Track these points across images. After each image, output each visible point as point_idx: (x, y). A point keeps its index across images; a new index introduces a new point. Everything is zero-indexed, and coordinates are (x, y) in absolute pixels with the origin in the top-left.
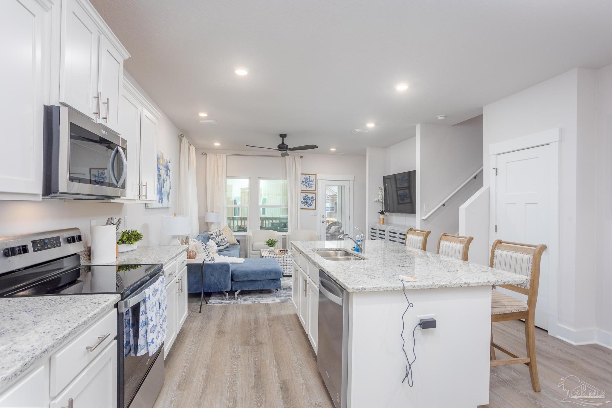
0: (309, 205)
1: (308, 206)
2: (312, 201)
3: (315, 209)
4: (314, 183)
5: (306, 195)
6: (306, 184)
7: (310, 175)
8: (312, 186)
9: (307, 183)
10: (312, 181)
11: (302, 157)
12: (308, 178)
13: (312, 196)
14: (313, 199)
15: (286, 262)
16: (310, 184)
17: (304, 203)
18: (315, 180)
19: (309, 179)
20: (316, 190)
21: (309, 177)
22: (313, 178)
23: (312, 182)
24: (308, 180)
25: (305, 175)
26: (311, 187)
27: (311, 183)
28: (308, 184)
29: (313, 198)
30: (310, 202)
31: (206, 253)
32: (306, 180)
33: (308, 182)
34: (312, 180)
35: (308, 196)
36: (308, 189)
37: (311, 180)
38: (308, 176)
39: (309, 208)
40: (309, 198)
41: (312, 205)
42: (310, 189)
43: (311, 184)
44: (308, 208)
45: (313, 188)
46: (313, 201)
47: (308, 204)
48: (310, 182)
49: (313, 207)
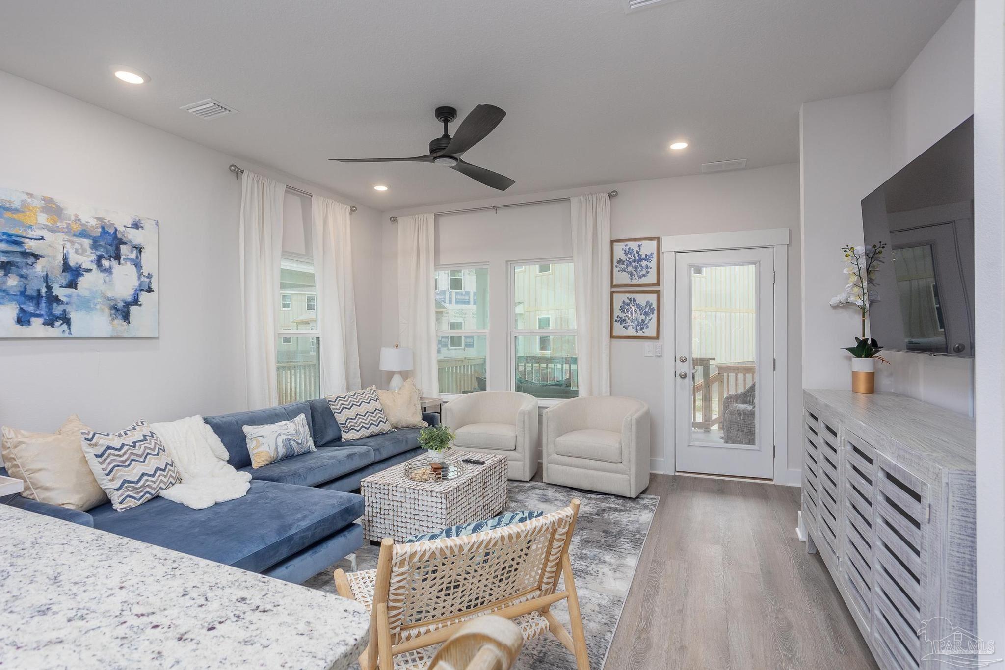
0: (639, 328)
1: (637, 331)
2: (646, 314)
3: (657, 337)
4: (653, 264)
5: (630, 300)
6: (630, 269)
7: (640, 243)
8: (648, 272)
9: (634, 264)
10: (647, 258)
11: (612, 195)
12: (636, 249)
13: (648, 302)
14: (652, 310)
15: (421, 508)
16: (641, 266)
17: (625, 320)
18: (655, 256)
19: (638, 252)
20: (658, 284)
21: (639, 246)
22: (649, 248)
23: (646, 260)
24: (636, 255)
25: (625, 243)
26: (644, 276)
27: (644, 263)
28: (636, 268)
29: (650, 306)
30: (643, 317)
31: (104, 466)
32: (629, 256)
33: (634, 261)
34: (646, 255)
35: (634, 300)
36: (635, 282)
37: (643, 256)
38: (634, 245)
39: (640, 334)
40: (638, 306)
41: (647, 327)
42: (644, 281)
43: (644, 265)
44: (635, 334)
45: (651, 278)
46: (651, 316)
47: (636, 323)
48: (641, 260)
49: (651, 331)
